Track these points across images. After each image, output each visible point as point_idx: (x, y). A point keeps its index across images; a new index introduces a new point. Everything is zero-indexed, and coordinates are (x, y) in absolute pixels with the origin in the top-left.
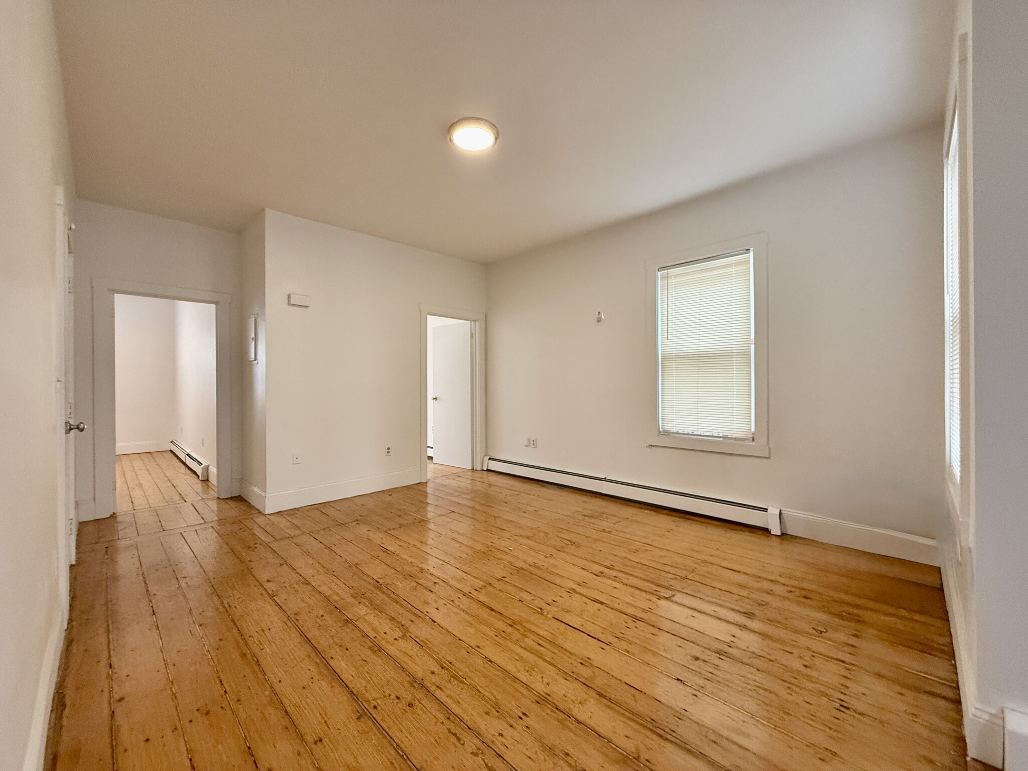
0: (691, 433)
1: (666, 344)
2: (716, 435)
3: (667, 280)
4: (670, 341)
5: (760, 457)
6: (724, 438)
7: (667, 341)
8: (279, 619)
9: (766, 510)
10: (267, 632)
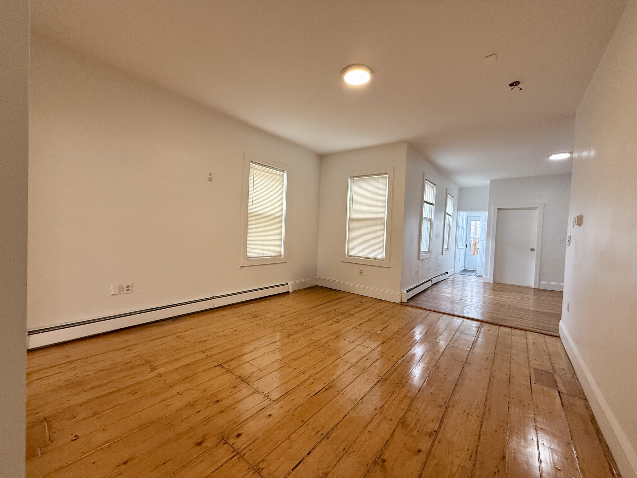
0: (258, 256)
1: (252, 208)
2: (268, 256)
3: (253, 170)
4: (254, 205)
5: (284, 263)
6: (271, 256)
7: (252, 205)
8: (452, 412)
9: (287, 284)
10: (467, 411)
